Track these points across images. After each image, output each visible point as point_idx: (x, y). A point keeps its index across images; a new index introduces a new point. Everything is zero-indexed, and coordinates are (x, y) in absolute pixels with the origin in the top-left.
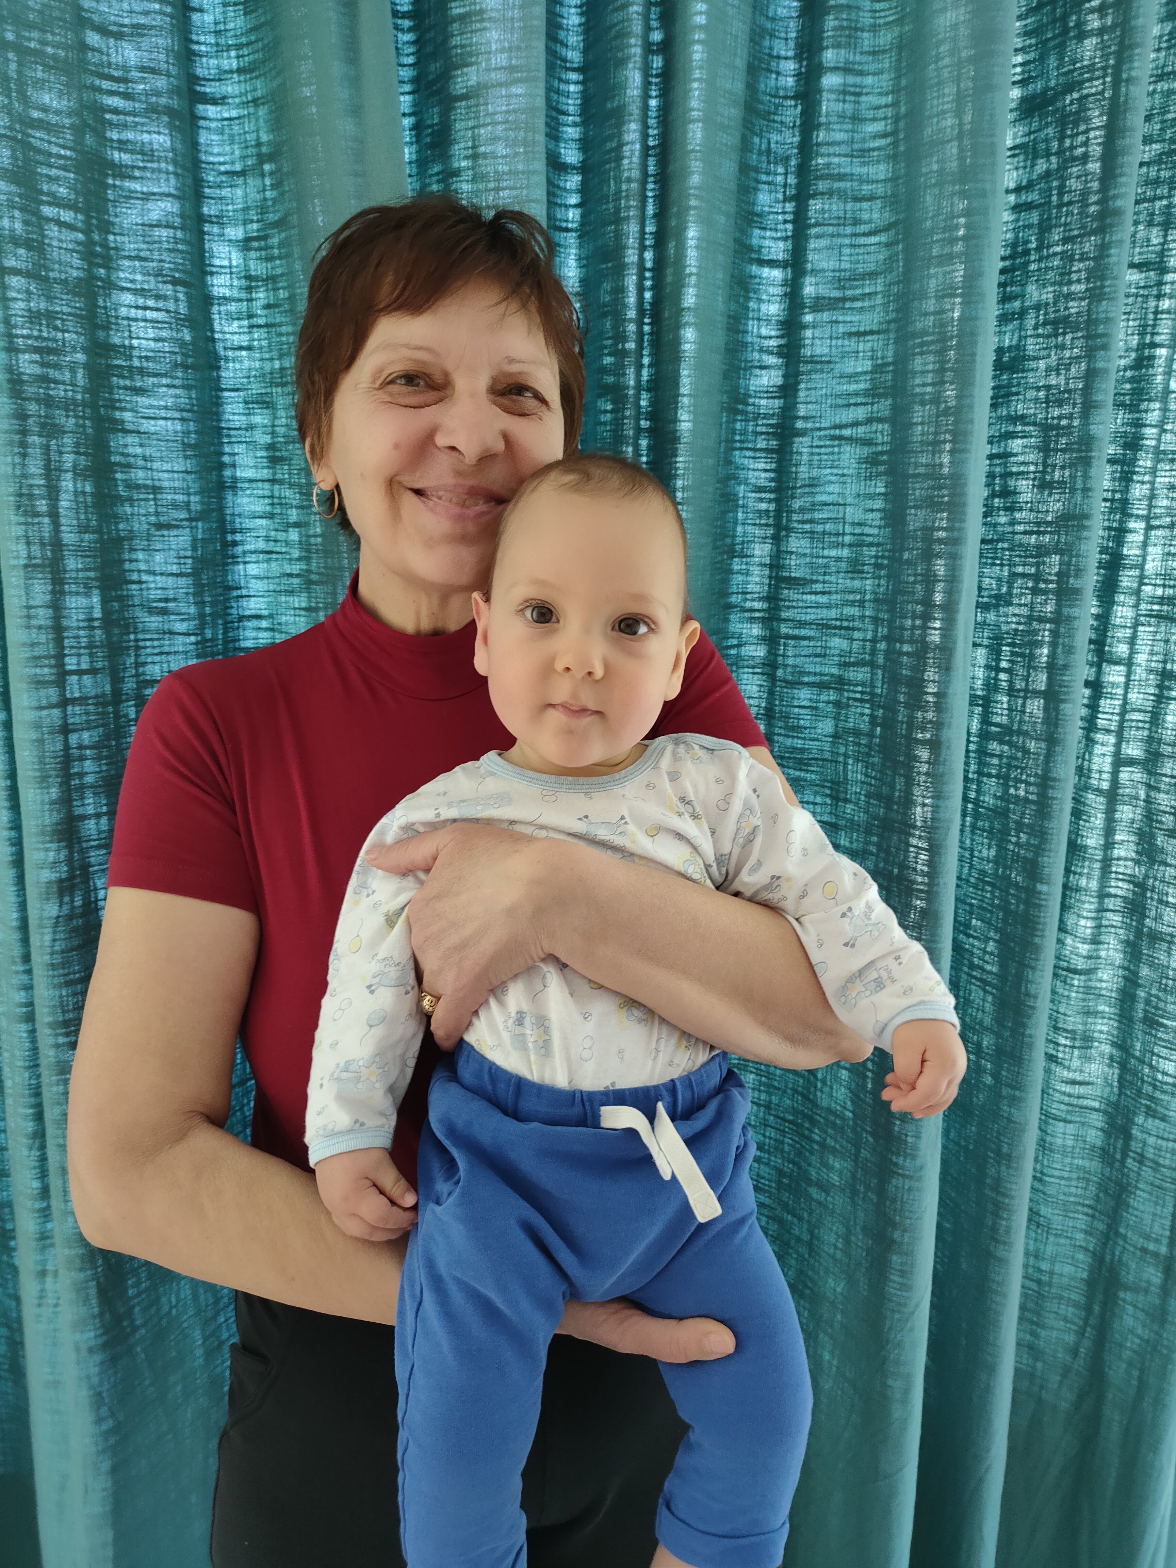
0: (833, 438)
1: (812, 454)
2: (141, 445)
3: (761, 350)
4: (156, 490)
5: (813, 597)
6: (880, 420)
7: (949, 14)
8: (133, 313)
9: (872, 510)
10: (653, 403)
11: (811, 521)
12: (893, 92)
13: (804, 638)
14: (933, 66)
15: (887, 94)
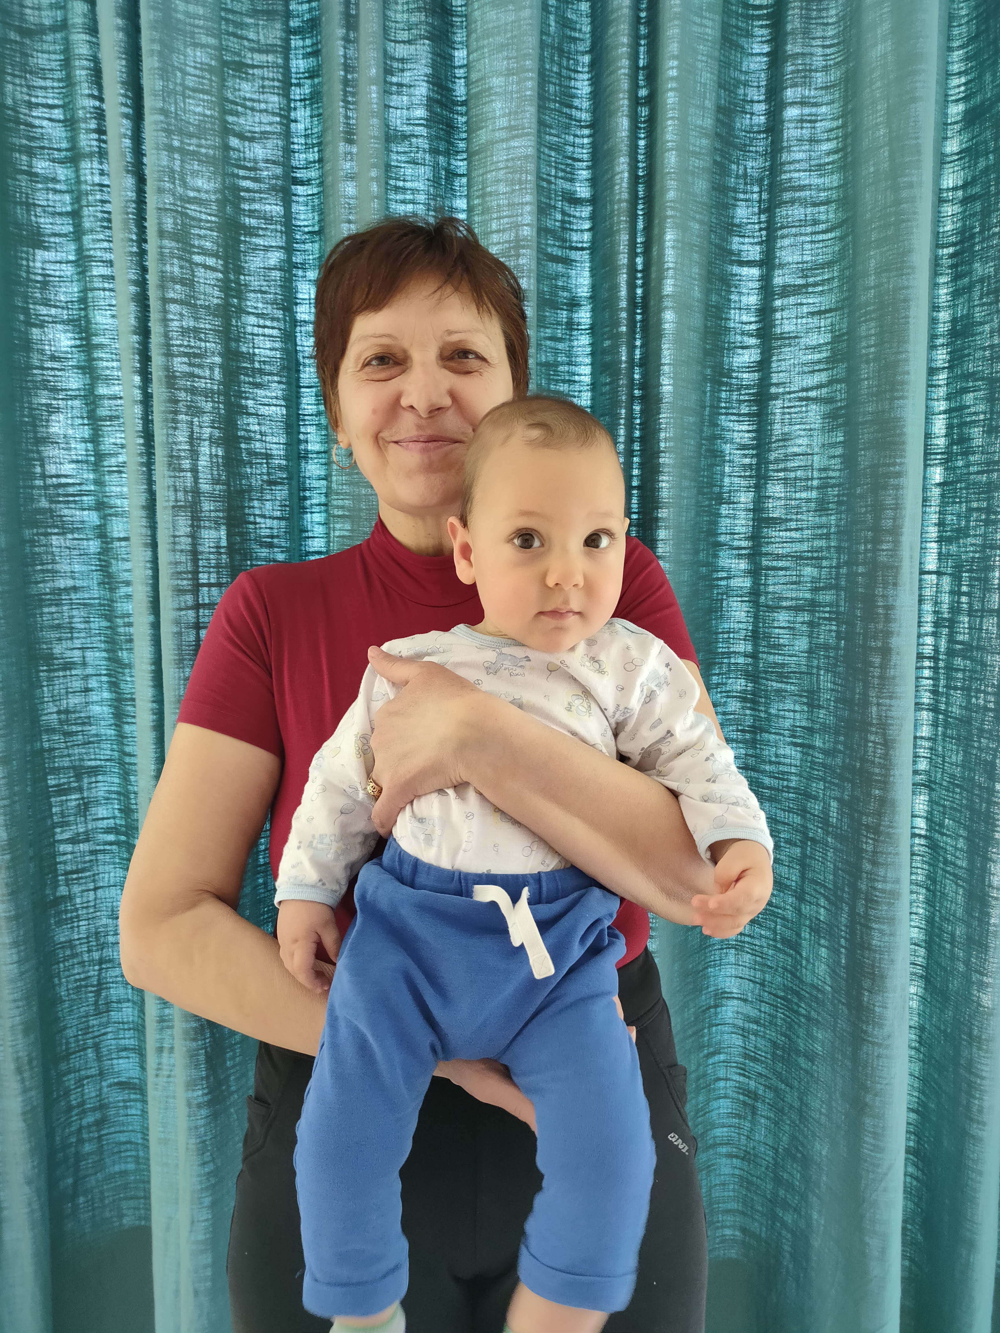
0: (801, 399)
1: (784, 414)
2: (259, 424)
3: (743, 334)
4: (268, 456)
5: (788, 534)
6: (838, 381)
7: (879, 47)
8: (256, 330)
9: (834, 457)
10: (644, 375)
11: (785, 470)
12: (842, 116)
13: (781, 569)
14: (868, 90)
15: (838, 119)
